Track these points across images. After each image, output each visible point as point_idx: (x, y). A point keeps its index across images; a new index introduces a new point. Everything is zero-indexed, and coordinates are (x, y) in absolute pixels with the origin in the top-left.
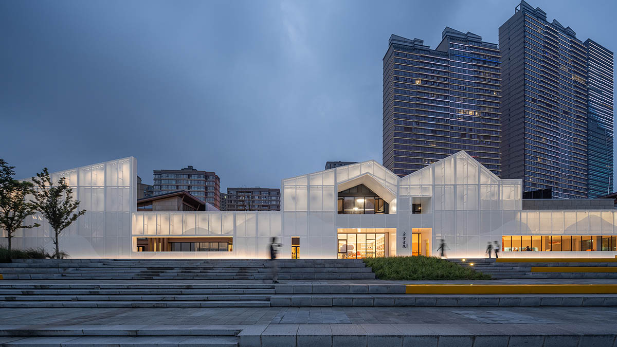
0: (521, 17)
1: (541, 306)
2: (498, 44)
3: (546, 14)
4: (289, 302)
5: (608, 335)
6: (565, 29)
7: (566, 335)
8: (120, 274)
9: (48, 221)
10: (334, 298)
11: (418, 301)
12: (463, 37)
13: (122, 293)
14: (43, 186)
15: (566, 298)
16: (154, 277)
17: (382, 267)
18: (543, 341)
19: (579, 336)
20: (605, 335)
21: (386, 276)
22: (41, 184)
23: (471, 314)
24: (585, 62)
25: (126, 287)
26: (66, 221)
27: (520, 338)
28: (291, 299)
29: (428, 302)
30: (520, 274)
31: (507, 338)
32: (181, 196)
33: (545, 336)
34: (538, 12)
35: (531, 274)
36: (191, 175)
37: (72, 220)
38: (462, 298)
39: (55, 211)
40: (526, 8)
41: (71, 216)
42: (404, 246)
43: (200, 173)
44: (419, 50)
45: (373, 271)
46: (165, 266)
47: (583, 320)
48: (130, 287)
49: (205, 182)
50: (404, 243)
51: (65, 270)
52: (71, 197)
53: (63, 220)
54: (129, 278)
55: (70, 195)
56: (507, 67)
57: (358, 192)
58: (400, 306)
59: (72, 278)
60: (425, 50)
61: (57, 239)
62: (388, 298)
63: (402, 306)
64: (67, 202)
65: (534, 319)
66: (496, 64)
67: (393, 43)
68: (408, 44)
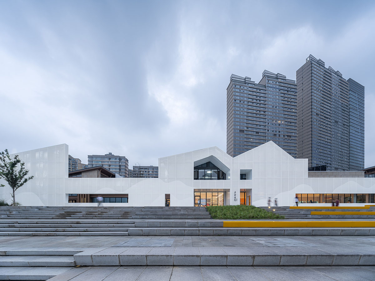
0: (309, 65)
1: (312, 235)
2: (296, 80)
3: (324, 63)
4: (141, 233)
5: (355, 255)
6: (336, 72)
7: (323, 255)
8: (45, 216)
9: (7, 182)
10: (172, 230)
11: (229, 232)
12: (275, 76)
13: (31, 226)
14: (4, 160)
15: (330, 230)
16: (67, 218)
17: (216, 212)
18: (306, 259)
19: (333, 256)
20: (353, 255)
21: (217, 217)
22: (3, 159)
23: (261, 241)
24: (348, 92)
25: (36, 223)
26: (20, 183)
27: (289, 258)
28: (142, 230)
29: (236, 232)
30: (304, 216)
31: (279, 257)
32: (99, 169)
33: (308, 256)
34: (320, 61)
35: (310, 216)
36: (111, 158)
37: (24, 182)
38: (259, 230)
39: (12, 177)
40: (312, 59)
41: (23, 180)
42: (235, 200)
43: (116, 157)
44: (249, 83)
45: (210, 214)
46: (78, 211)
47: (339, 244)
48: (38, 223)
49: (120, 162)
50: (235, 198)
51: (10, 213)
52: (24, 168)
53: (18, 182)
54: (50, 218)
55: (23, 167)
56: (301, 94)
57: (207, 167)
58: (217, 235)
59: (14, 218)
60: (252, 84)
61: (14, 194)
62: (209, 230)
63: (219, 235)
64: (21, 171)
65: (305, 244)
66: (295, 93)
67: (232, 79)
68: (242, 80)
